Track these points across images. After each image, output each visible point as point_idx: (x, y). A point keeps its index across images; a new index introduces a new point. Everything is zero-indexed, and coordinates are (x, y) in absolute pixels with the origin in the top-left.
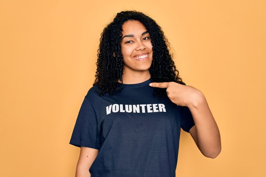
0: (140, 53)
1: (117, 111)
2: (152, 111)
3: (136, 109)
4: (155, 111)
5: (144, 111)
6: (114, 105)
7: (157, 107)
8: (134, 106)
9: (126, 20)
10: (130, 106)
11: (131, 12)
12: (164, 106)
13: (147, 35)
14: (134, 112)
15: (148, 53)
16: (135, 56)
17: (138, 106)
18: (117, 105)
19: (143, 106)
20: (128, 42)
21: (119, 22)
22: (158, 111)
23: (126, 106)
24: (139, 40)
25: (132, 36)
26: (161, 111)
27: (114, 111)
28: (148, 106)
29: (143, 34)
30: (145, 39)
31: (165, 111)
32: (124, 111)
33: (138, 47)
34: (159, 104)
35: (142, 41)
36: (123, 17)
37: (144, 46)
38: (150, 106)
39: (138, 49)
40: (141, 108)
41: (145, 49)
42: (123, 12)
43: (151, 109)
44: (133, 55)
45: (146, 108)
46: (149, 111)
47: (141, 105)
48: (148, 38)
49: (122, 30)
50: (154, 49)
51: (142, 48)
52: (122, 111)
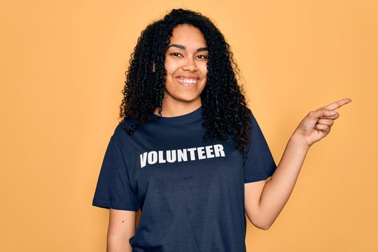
0: (186, 74)
1: (155, 161)
2: (204, 157)
3: (182, 155)
4: (210, 156)
5: (193, 158)
6: (150, 153)
7: (212, 151)
8: (179, 151)
9: (182, 22)
10: (174, 152)
11: (193, 13)
12: (221, 146)
13: (205, 53)
14: (180, 160)
15: (198, 79)
16: (179, 77)
17: (185, 150)
18: (155, 153)
19: (192, 151)
20: (176, 54)
21: (171, 22)
22: (213, 156)
23: (168, 152)
24: (190, 56)
25: (183, 48)
26: (218, 155)
27: (150, 162)
28: (200, 150)
29: (199, 50)
30: (200, 57)
31: (223, 155)
32: (164, 161)
33: (186, 66)
34: (215, 146)
35: (194, 58)
36: (180, 17)
37: (195, 66)
38: (203, 150)
39: (185, 68)
40: (188, 153)
41: (195, 71)
42: (181, 10)
43: (203, 155)
44: (177, 74)
45: (196, 152)
46: (201, 157)
47: (188, 150)
48: (205, 57)
49: (172, 35)
50: (208, 75)
51: (192, 68)
52: (162, 161)
